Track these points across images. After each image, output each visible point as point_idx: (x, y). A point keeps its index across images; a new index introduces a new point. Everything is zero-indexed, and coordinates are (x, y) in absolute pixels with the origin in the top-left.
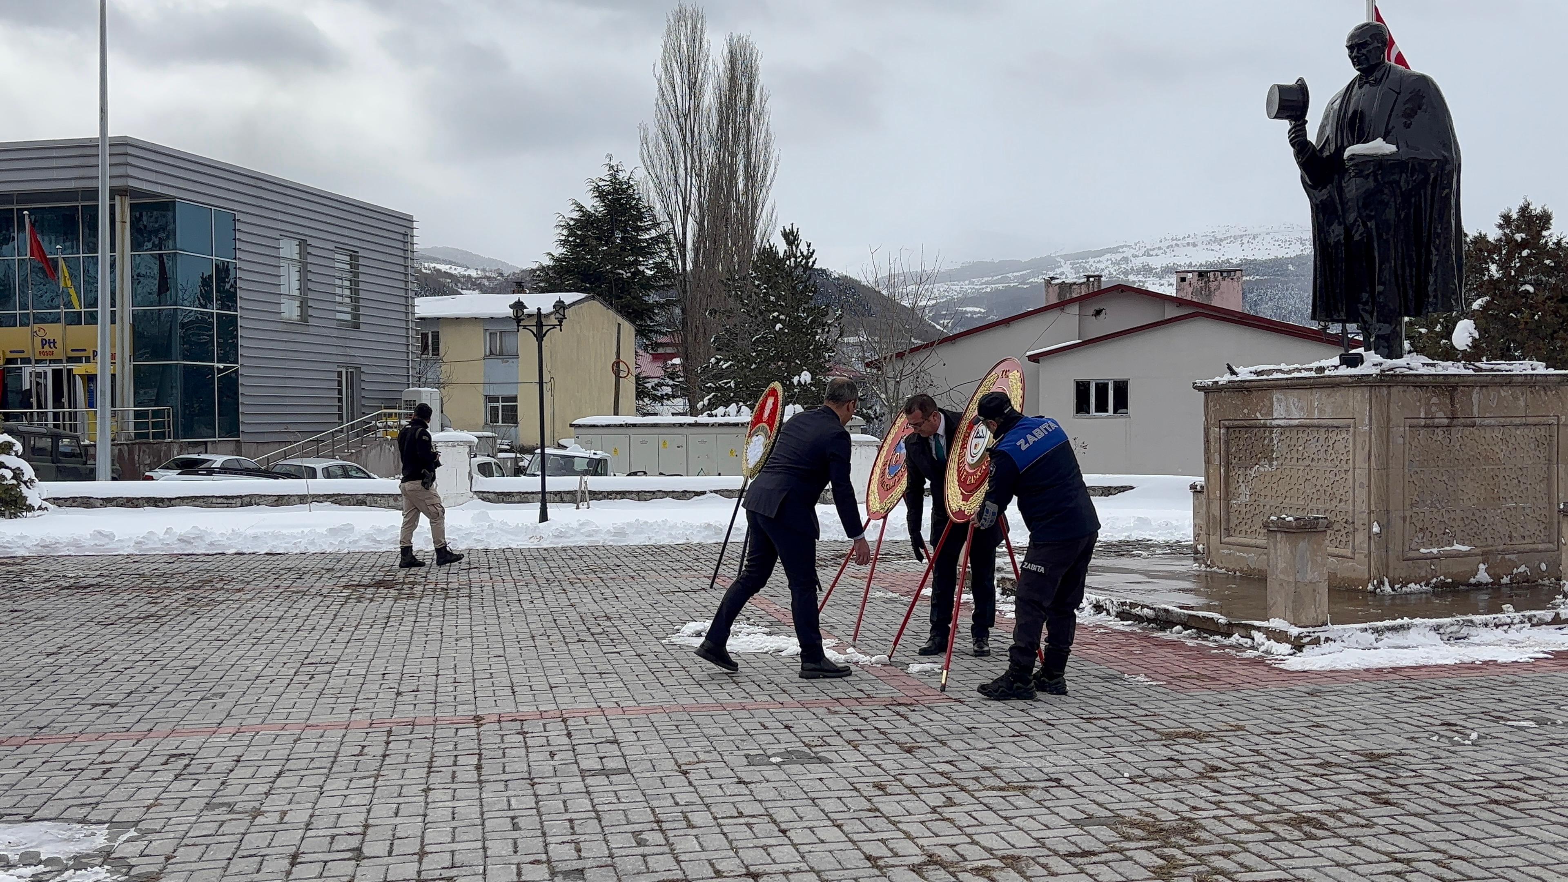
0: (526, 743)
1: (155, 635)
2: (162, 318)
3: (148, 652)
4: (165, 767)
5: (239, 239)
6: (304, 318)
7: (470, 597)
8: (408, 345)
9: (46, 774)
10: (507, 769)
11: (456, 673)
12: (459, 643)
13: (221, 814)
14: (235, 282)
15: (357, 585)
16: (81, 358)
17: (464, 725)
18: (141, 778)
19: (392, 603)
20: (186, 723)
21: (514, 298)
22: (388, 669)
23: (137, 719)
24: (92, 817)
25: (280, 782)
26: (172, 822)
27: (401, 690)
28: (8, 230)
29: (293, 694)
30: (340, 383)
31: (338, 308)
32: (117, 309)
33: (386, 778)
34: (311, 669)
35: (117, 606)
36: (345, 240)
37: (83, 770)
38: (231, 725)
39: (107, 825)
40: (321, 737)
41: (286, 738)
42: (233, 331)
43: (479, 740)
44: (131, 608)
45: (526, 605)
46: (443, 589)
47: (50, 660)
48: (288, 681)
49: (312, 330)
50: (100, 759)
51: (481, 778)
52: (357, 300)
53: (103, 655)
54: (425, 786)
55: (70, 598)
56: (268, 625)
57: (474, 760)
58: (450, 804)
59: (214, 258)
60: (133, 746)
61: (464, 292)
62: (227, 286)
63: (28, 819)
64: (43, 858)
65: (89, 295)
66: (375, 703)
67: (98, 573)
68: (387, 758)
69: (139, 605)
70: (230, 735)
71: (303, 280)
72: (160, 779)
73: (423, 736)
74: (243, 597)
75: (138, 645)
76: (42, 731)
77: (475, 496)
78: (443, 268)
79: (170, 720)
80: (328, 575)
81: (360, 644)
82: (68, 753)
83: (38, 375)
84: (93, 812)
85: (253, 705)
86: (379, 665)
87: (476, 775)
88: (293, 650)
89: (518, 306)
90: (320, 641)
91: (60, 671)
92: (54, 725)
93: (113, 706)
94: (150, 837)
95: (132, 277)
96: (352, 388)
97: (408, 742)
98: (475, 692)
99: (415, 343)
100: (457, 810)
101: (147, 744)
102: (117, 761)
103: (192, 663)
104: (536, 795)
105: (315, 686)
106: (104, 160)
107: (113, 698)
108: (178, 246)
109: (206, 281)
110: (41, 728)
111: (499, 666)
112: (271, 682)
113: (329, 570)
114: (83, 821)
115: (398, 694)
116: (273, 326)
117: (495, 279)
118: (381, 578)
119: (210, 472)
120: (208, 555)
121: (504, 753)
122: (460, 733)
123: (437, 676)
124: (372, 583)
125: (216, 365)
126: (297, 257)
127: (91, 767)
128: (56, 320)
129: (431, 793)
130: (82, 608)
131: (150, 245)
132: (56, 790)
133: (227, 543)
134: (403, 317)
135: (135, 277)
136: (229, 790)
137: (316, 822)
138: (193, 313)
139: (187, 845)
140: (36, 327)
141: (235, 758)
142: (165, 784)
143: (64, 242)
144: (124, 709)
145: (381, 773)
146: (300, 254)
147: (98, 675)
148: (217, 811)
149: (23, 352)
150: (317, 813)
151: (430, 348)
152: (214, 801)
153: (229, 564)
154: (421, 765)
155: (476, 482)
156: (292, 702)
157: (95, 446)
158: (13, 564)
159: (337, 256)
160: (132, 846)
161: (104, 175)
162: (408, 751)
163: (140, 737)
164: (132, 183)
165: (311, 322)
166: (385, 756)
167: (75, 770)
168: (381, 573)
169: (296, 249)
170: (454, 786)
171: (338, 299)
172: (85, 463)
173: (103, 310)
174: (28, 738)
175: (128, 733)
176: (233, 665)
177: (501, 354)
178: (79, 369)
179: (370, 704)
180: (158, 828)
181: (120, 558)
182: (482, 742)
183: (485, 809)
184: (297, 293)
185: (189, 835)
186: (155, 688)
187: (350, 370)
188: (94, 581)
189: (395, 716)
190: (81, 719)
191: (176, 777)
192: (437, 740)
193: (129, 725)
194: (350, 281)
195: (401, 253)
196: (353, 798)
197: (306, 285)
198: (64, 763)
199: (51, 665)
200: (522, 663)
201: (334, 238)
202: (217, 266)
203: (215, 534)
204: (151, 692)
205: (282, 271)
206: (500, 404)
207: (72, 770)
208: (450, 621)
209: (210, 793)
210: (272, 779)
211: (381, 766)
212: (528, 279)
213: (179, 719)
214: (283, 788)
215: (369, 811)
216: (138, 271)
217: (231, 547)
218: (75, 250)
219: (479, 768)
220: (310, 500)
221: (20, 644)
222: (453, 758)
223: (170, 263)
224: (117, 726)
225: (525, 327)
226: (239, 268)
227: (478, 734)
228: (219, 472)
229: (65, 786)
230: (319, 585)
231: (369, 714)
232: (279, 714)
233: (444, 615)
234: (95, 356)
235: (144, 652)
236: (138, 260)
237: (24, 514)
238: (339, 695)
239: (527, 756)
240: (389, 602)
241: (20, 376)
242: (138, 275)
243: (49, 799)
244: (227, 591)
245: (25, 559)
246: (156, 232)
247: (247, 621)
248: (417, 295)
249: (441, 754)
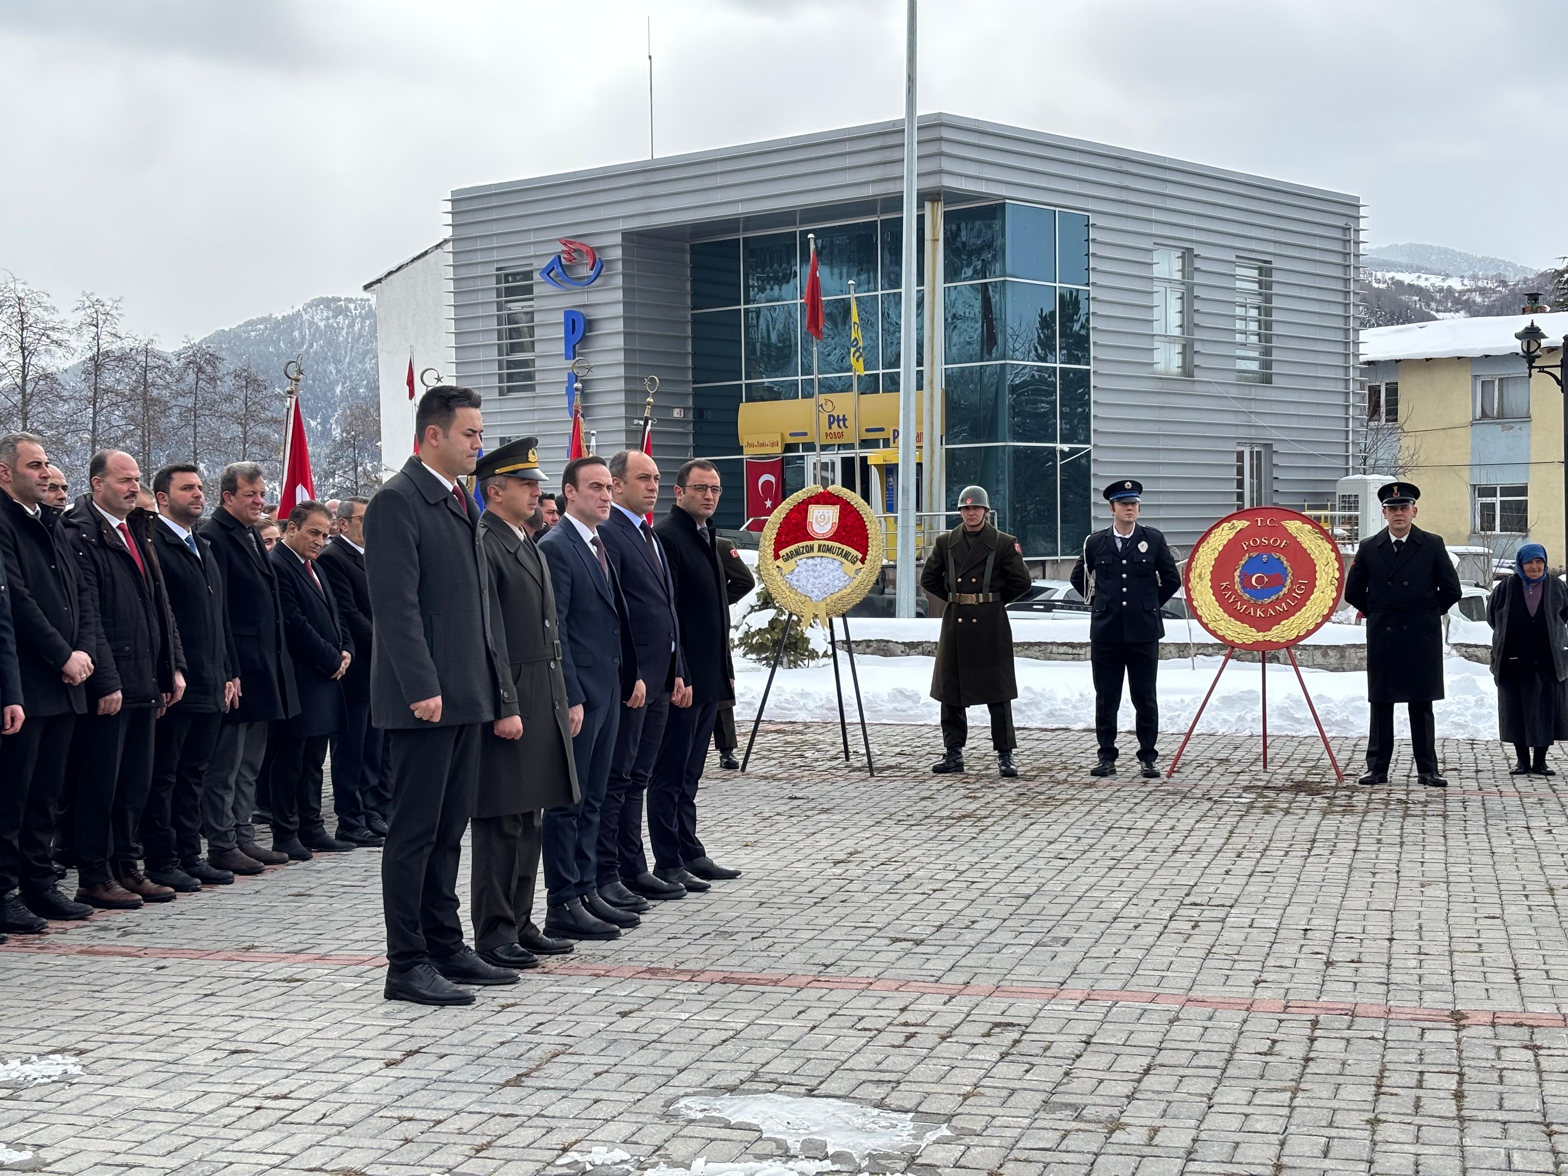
0: (1538, 1064)
1: (974, 844)
2: (985, 380)
3: (963, 869)
4: (988, 1040)
5: (1094, 255)
6: (1188, 370)
7: (1445, 817)
8: (1347, 407)
9: (832, 1032)
10: (1507, 1104)
11: (1421, 939)
12: (1428, 891)
13: (1064, 1120)
14: (1088, 320)
15: (1266, 788)
16: (878, 440)
17: (1436, 1025)
18: (956, 1053)
19: (1319, 818)
20: (1015, 977)
21: (1523, 322)
22: (1313, 922)
23: (949, 966)
24: (893, 1100)
25: (1149, 1082)
26: (997, 1122)
27: (1334, 957)
28: (789, 263)
29: (1168, 947)
30: (1240, 471)
31: (1239, 353)
32: (925, 368)
33: (1309, 1094)
34: (1195, 912)
35: (923, 799)
36: (1254, 246)
37: (880, 1031)
38: (1078, 987)
39: (911, 1115)
40: (1210, 1019)
41: (1157, 1018)
42: (1083, 394)
43: (1460, 1051)
44: (941, 803)
45: (1540, 837)
46: (1400, 801)
47: (838, 870)
48: (1160, 928)
49: (1199, 389)
50: (902, 1019)
51: (1463, 1113)
52: (1268, 339)
53: (904, 868)
54: (1371, 1116)
55: (861, 784)
56: (1131, 841)
57: (1452, 1083)
58: (1412, 1149)
59: (1057, 285)
60: (945, 1003)
61: (1439, 315)
62: (1076, 327)
63: (811, 1093)
64: (831, 1151)
65: (889, 350)
66: (1293, 975)
67: (898, 750)
68: (1310, 1063)
69: (950, 799)
70: (1077, 1002)
71: (1188, 312)
72: (981, 1057)
73: (1369, 1034)
74: (1096, 796)
75: (951, 858)
76: (829, 970)
77: (1454, 652)
78: (1407, 278)
79: (994, 971)
80: (1220, 770)
81: (1269, 879)
82: (861, 1005)
83: (824, 466)
84: (894, 1094)
85: (1109, 961)
86: (1298, 915)
87: (1454, 1108)
88: (1167, 881)
89: (1532, 334)
90: (1207, 871)
91: (849, 887)
92: (844, 963)
93: (918, 943)
94: (967, 1140)
95: (946, 320)
96: (1259, 478)
97: (1344, 1043)
98: (1452, 972)
99: (1359, 403)
100: (1422, 1160)
101: (962, 1003)
102: (923, 1025)
103: (1024, 890)
104: (1555, 1152)
105: (1201, 940)
106: (911, 151)
107: (919, 931)
108: (1009, 269)
109: (1046, 322)
110: (827, 966)
111: (1493, 934)
112: (1136, 927)
113: (1222, 761)
114: (880, 1105)
115: (1329, 964)
116: (1141, 386)
117: (1494, 291)
118: (1301, 778)
119: (1049, 606)
120: (1046, 730)
121: (1501, 1077)
122: (1429, 1036)
123: (1391, 940)
124: (1289, 783)
125: (1059, 446)
126: (1178, 276)
127: (891, 1028)
128: (847, 388)
129: (1381, 1127)
130: (877, 799)
131: (969, 272)
132: (847, 1056)
133: (1072, 713)
134: (1340, 361)
135: (950, 320)
136: (1075, 1085)
137: (1202, 1151)
138: (1027, 370)
139: (1017, 1160)
140: (822, 398)
141: (1084, 1038)
142: (986, 1065)
143: (858, 274)
144: (932, 949)
145: (1302, 1086)
146: (1183, 270)
147: (898, 896)
148: (1058, 1115)
149: (805, 434)
150: (1203, 1136)
151: (1383, 409)
152: (1054, 1098)
153: (1075, 745)
154: (1365, 1080)
155: (1456, 628)
156: (1167, 961)
157: (895, 567)
158: (793, 733)
159: (1239, 271)
160: (944, 1150)
161: (910, 172)
162: (1342, 1056)
163: (953, 992)
164: (949, 182)
165: (1199, 375)
166: (1307, 1060)
167: (870, 1030)
168: (1300, 770)
169: (1177, 264)
170: (1418, 1120)
171: (1239, 338)
172: (883, 592)
173: (907, 370)
174: (811, 979)
175: (937, 985)
176: (1080, 898)
177: (1501, 415)
178: (875, 457)
179: (1284, 976)
180: (978, 1128)
181: (926, 730)
182: (1464, 1054)
183: (1469, 1164)
184: (1177, 332)
185: (1020, 1145)
186: (973, 922)
187: (1256, 449)
188: (893, 762)
189: (1324, 998)
190: (877, 958)
191: (1003, 1056)
192: (1390, 1044)
193: (939, 974)
194: (1259, 308)
195: (1339, 259)
196: (1257, 1121)
197: (1191, 320)
198: (856, 1019)
199: (839, 877)
200: (1532, 932)
201: (1237, 243)
202: (1062, 296)
203: (1055, 699)
204: (967, 927)
205: (1157, 300)
206: (1497, 500)
207: (865, 1030)
208: (1412, 853)
209: (1049, 1087)
210: (1137, 1076)
211: (1302, 1075)
212: (1550, 287)
213: (1006, 972)
214: (1153, 1092)
215: (1282, 1144)
216: (954, 311)
217: (1078, 719)
218: (872, 285)
219: (1459, 1096)
220: (1193, 651)
221: (801, 845)
222: (1416, 1076)
223: (997, 297)
224: (924, 972)
225: (1542, 369)
226: (1094, 299)
227: (1459, 1041)
228: (1062, 608)
229: (858, 1051)
230: (1206, 783)
231: (1282, 992)
232: (1146, 980)
233: (1402, 844)
234: (896, 437)
235: (958, 868)
236: (953, 295)
237: (806, 662)
238: (1236, 957)
239: (1540, 1086)
240: (1314, 818)
241: (802, 470)
242: (954, 316)
243: (837, 1068)
244: (1073, 785)
245: (806, 725)
246: (979, 251)
247: (1101, 833)
248: (1364, 324)
249: (1398, 1067)
